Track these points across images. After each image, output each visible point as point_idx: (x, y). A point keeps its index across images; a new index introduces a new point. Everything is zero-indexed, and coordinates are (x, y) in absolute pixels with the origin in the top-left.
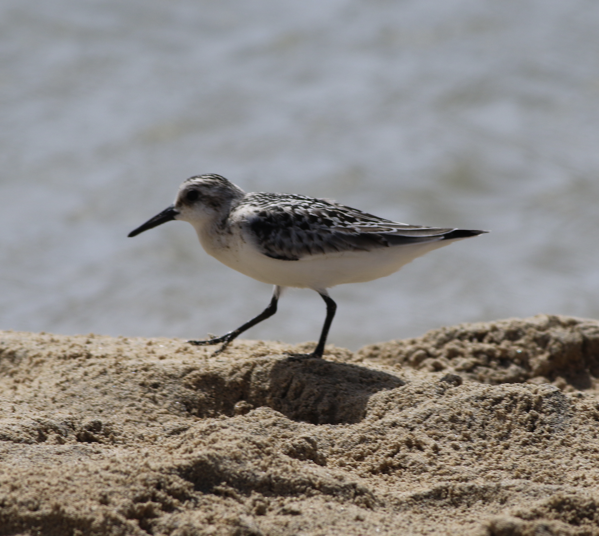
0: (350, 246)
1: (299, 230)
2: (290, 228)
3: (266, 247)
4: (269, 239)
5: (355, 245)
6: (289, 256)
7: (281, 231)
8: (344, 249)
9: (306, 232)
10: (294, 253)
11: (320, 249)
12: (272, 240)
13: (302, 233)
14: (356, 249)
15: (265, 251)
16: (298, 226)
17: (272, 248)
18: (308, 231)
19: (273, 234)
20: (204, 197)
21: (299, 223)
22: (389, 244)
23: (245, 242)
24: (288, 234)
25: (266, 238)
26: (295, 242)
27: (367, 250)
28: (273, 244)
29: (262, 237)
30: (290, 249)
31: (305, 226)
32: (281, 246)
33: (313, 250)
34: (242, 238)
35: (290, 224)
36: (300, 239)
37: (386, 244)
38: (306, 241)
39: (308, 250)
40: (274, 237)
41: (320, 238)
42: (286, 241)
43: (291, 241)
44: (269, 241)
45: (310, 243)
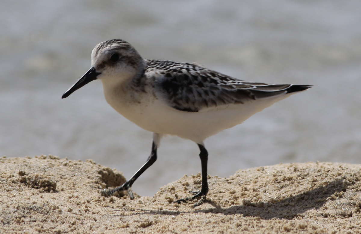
0: (233, 99)
1: (197, 88)
2: (191, 86)
3: (175, 102)
4: (177, 95)
5: (235, 99)
6: (193, 108)
7: (185, 89)
8: (229, 102)
9: (202, 89)
10: (196, 105)
11: (214, 103)
12: (180, 96)
13: (200, 90)
14: (236, 102)
15: (174, 105)
16: (196, 84)
17: (180, 102)
18: (203, 88)
19: (180, 91)
20: (124, 57)
21: (196, 82)
22: (256, 98)
23: (157, 99)
24: (190, 91)
25: (175, 94)
26: (197, 98)
27: (242, 103)
28: (181, 99)
29: (172, 93)
30: (193, 103)
31: (201, 85)
32: (187, 100)
33: (209, 103)
34: (155, 96)
35: (190, 83)
36: (200, 94)
37: (253, 98)
38: (204, 96)
39: (205, 103)
40: (181, 94)
41: (213, 94)
42: (190, 96)
43: (194, 96)
44: (177, 97)
45: (207, 98)
